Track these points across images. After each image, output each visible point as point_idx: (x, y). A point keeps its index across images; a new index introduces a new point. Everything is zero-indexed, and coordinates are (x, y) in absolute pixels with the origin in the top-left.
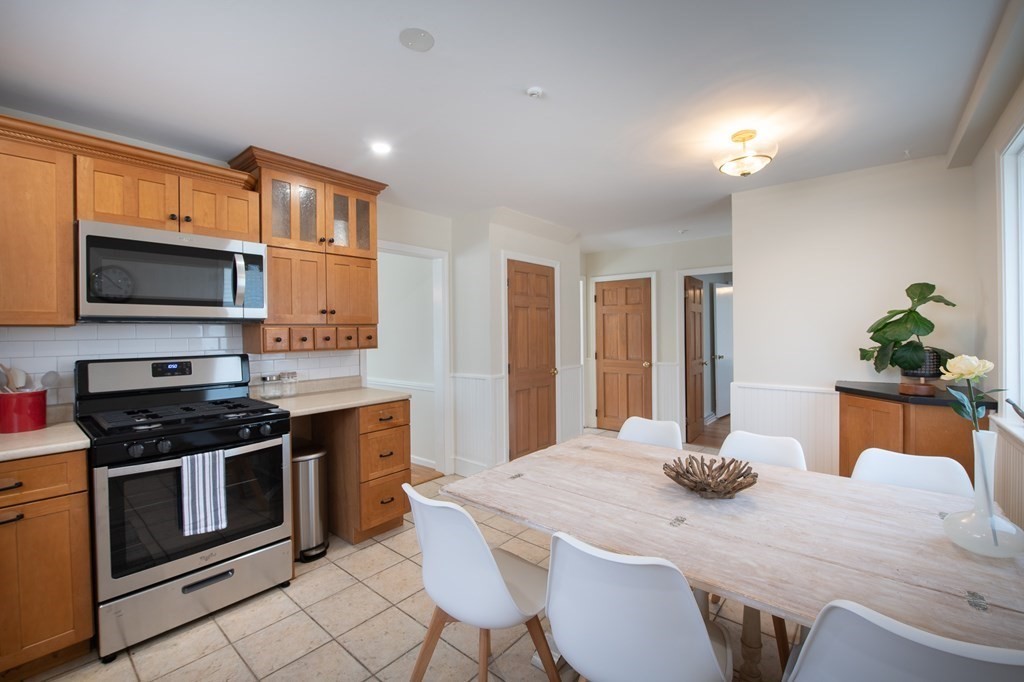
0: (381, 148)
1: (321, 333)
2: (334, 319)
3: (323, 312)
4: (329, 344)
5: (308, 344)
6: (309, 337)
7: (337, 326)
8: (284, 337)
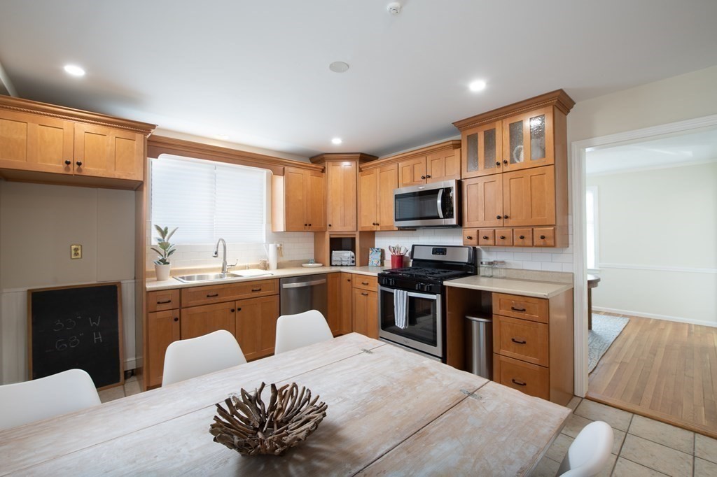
0: (478, 86)
1: (499, 233)
2: (510, 222)
3: (499, 218)
4: (506, 242)
5: (490, 242)
6: (491, 236)
7: (513, 228)
8: (474, 236)
